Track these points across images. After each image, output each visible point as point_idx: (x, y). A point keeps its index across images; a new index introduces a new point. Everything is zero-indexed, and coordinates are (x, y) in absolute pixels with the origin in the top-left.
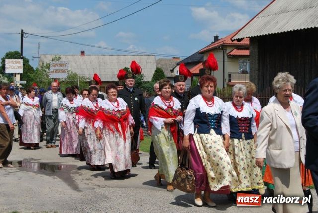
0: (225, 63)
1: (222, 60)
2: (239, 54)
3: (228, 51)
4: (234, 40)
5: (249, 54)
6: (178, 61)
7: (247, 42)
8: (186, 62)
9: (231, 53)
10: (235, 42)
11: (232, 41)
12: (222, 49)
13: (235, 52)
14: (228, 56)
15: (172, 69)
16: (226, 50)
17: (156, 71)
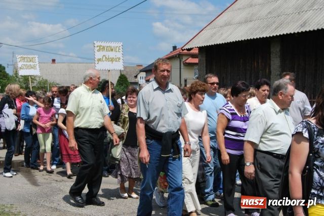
0: (182, 70)
1: (179, 68)
2: (192, 62)
3: (184, 59)
4: (184, 49)
5: (197, 62)
6: (141, 68)
7: (196, 51)
8: (148, 69)
9: (187, 61)
10: (186, 51)
11: (183, 50)
12: (179, 57)
13: (190, 60)
14: (184, 64)
15: (135, 75)
16: (182, 58)
17: (120, 77)
